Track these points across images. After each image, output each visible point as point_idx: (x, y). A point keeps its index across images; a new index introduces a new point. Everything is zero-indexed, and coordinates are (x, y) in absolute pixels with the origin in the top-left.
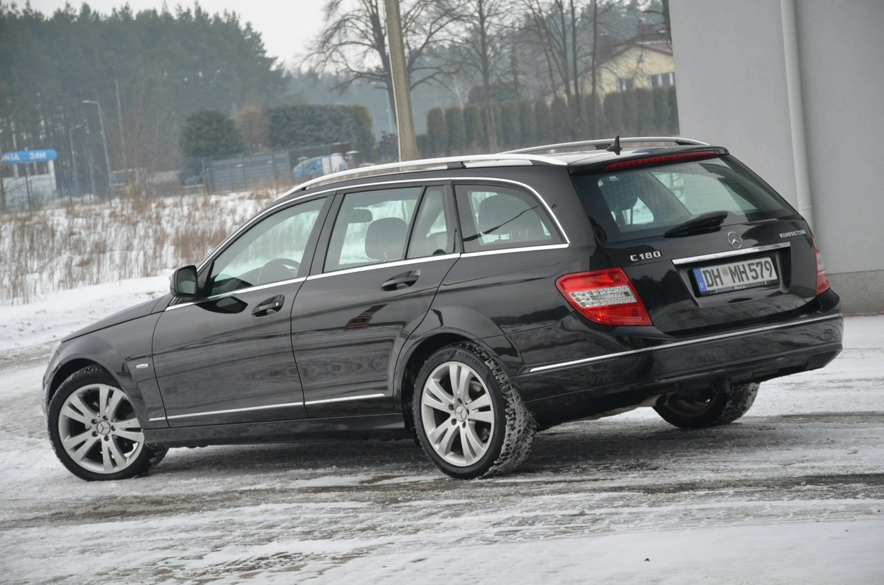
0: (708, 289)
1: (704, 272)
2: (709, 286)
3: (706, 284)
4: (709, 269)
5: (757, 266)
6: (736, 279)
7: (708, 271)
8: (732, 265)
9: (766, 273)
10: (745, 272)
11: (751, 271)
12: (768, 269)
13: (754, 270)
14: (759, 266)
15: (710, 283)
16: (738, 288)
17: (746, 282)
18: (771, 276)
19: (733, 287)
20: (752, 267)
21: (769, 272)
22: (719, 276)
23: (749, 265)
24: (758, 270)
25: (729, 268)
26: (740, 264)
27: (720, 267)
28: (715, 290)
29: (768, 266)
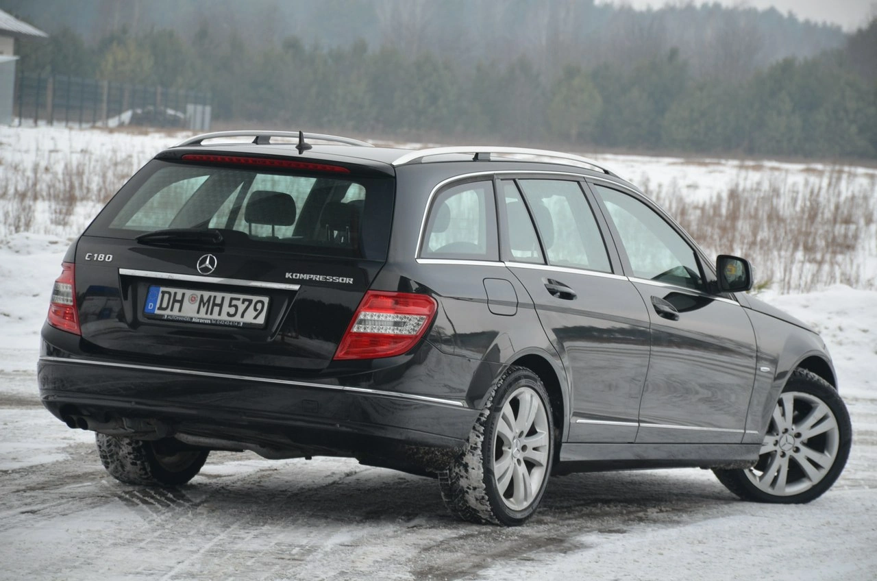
0: (157, 312)
1: (164, 293)
2: (161, 308)
3: (158, 305)
4: (172, 290)
5: (243, 303)
6: (203, 310)
7: (169, 293)
8: (206, 294)
9: (251, 314)
10: (221, 306)
11: (230, 306)
12: (255, 309)
13: (236, 307)
14: (247, 303)
15: (164, 305)
16: (198, 321)
17: (215, 316)
18: (255, 318)
19: (192, 318)
20: (234, 302)
21: (256, 313)
22: (181, 302)
23: (232, 299)
24: (242, 307)
25: (202, 296)
26: (219, 295)
27: (189, 293)
28: (163, 316)
29: (259, 306)
